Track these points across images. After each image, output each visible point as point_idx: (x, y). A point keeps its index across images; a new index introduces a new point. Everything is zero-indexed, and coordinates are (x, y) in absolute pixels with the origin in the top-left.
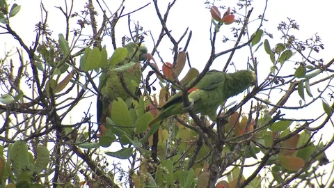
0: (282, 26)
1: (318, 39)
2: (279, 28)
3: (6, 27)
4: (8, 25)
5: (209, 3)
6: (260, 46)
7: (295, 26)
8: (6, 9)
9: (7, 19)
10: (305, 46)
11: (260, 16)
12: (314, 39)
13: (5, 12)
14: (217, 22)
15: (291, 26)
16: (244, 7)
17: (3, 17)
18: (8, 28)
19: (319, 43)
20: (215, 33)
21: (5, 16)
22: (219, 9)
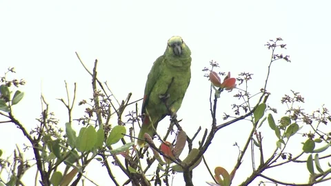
0: (286, 99)
1: (325, 112)
2: (283, 101)
3: (8, 115)
4: (10, 114)
5: (207, 70)
6: (263, 121)
7: (300, 99)
8: (9, 96)
9: (10, 107)
10: (312, 120)
11: (262, 89)
12: (322, 111)
13: (7, 99)
14: (217, 88)
15: (295, 99)
16: (245, 81)
17: (6, 105)
18: (11, 117)
19: (327, 116)
20: (215, 101)
21: (7, 104)
22: (219, 75)
